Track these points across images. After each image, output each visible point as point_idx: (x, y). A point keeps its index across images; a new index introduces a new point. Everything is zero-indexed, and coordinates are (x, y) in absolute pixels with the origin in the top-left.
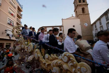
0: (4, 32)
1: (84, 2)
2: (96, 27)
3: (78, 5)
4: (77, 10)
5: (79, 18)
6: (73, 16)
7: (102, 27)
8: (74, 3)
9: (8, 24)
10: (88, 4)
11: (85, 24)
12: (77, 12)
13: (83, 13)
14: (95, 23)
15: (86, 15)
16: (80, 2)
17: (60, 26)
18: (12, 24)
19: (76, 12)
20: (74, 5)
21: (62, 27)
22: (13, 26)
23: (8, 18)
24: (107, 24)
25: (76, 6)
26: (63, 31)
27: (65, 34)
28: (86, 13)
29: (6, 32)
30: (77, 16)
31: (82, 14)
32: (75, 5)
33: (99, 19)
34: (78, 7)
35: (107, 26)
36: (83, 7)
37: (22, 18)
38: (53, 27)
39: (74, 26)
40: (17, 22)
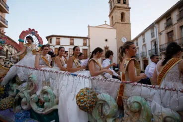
1: (125, 3)
2: (137, 45)
3: (115, 7)
4: (113, 14)
5: (115, 28)
6: (106, 24)
7: (145, 45)
8: (110, 2)
10: (130, 8)
11: (122, 39)
12: (114, 17)
13: (122, 21)
14: (136, 39)
15: (126, 25)
16: (119, 2)
17: (85, 38)
19: (112, 17)
21: (87, 40)
24: (151, 42)
25: (113, 7)
26: (89, 46)
28: (126, 22)
30: (113, 24)
31: (120, 22)
32: (111, 5)
33: (143, 34)
34: (115, 10)
35: (151, 45)
36: (122, 11)
37: (8, 13)
38: (72, 38)
39: (106, 40)
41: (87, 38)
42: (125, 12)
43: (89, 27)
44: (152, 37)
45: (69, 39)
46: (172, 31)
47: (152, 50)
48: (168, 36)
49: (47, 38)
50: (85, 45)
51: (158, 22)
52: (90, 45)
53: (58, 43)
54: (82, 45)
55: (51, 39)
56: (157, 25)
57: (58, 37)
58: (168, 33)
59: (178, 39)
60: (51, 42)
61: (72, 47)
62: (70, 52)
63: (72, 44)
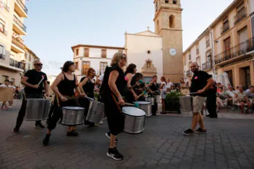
1: (175, 3)
2: (190, 58)
3: (161, 8)
4: (159, 18)
5: (161, 37)
6: (149, 31)
7: (198, 58)
8: (155, 2)
10: (181, 10)
12: (160, 22)
13: (171, 27)
14: (189, 50)
15: (176, 32)
16: (167, 2)
17: (120, 49)
18: (1, 26)
19: (158, 22)
20: (154, 5)
21: (124, 51)
22: (3, 32)
25: (159, 8)
28: (176, 28)
31: (169, 28)
32: (156, 6)
34: (161, 13)
35: (206, 57)
36: (171, 13)
38: (104, 48)
39: (149, 52)
40: (14, 25)
41: (123, 49)
42: (174, 14)
43: (126, 34)
44: (207, 47)
45: (100, 50)
46: (229, 37)
47: (207, 62)
48: (225, 44)
49: (73, 48)
51: (213, 26)
52: (128, 58)
53: (86, 55)
55: (77, 50)
56: (212, 31)
57: (87, 47)
58: (225, 40)
59: (235, 47)
60: (77, 54)
61: (104, 60)
62: (101, 66)
63: (104, 56)
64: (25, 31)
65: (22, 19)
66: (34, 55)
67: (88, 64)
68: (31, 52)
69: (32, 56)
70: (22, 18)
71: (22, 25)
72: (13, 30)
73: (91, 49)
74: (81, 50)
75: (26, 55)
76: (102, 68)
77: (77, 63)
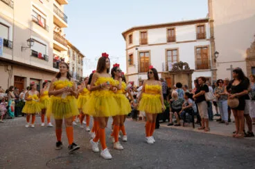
0: (27, 44)
9: (34, 21)
17: (200, 23)
18: (42, 21)
21: (207, 24)
22: (45, 28)
23: (32, 3)
26: (212, 38)
27: (217, 50)
29: (30, 46)
38: (171, 27)
40: (54, 17)
41: (206, 21)
45: (165, 29)
49: (124, 34)
50: (201, 36)
52: (215, 36)
53: (144, 42)
54: (194, 38)
55: (131, 36)
57: (144, 30)
60: (131, 42)
61: (172, 46)
62: (167, 56)
63: (171, 39)
64: (66, 22)
65: (62, 8)
66: (78, 52)
67: (147, 55)
68: (74, 49)
69: (75, 53)
70: (63, 6)
71: (62, 16)
72: (55, 23)
73: (149, 31)
74: (136, 36)
75: (69, 53)
76: (170, 59)
77: (131, 56)
